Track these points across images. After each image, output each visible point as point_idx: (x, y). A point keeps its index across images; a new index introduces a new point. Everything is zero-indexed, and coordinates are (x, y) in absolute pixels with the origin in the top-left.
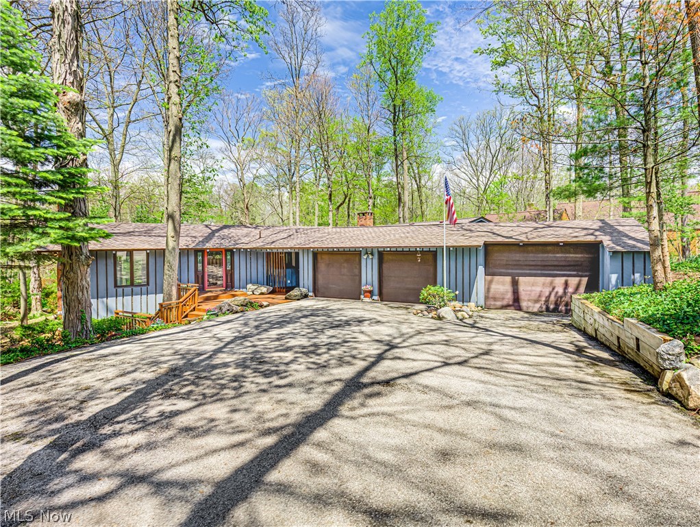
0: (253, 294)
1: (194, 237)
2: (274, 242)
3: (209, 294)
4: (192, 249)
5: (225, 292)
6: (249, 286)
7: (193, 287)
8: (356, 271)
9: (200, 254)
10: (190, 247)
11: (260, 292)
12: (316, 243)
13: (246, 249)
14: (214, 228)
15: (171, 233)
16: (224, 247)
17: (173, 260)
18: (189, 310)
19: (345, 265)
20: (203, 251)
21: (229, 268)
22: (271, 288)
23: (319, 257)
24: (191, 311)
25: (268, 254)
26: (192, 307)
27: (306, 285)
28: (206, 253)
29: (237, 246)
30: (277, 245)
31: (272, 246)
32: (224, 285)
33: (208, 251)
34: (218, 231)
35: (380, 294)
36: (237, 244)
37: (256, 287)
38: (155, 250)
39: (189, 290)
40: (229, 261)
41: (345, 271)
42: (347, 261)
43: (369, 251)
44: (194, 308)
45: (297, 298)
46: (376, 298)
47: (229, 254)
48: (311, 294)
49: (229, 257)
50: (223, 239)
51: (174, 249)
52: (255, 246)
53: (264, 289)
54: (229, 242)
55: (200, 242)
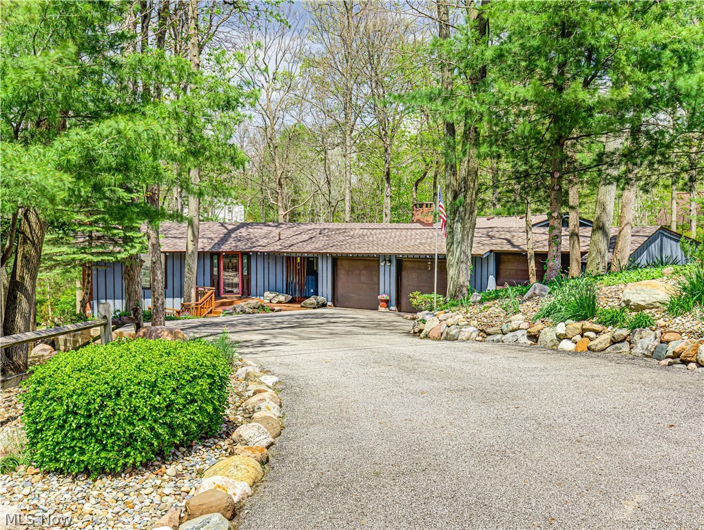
0: (271, 302)
1: (210, 238)
2: (292, 245)
3: (224, 300)
4: (207, 252)
5: (240, 298)
6: (267, 294)
7: (210, 291)
8: (375, 279)
9: (215, 257)
10: (206, 250)
11: (277, 300)
12: (334, 248)
13: (264, 252)
14: (230, 227)
15: (190, 237)
16: (240, 250)
17: (192, 263)
18: (206, 312)
19: (364, 272)
20: (219, 254)
21: (245, 273)
22: (290, 297)
23: (339, 262)
24: (208, 313)
25: (288, 258)
26: (209, 310)
27: (325, 294)
28: (222, 257)
29: (253, 249)
30: (294, 249)
31: (289, 250)
32: (241, 293)
33: (224, 254)
34: (234, 230)
35: (398, 304)
36: (254, 247)
37: (274, 295)
38: (173, 252)
39: (206, 293)
40: (245, 265)
41: (364, 279)
42: (366, 268)
43: (388, 258)
44: (211, 311)
45: (312, 306)
46: (393, 308)
47: (245, 257)
48: (329, 303)
49: (245, 261)
50: (239, 241)
51: (193, 252)
52: (272, 250)
53: (282, 298)
54: (246, 244)
55: (215, 244)
